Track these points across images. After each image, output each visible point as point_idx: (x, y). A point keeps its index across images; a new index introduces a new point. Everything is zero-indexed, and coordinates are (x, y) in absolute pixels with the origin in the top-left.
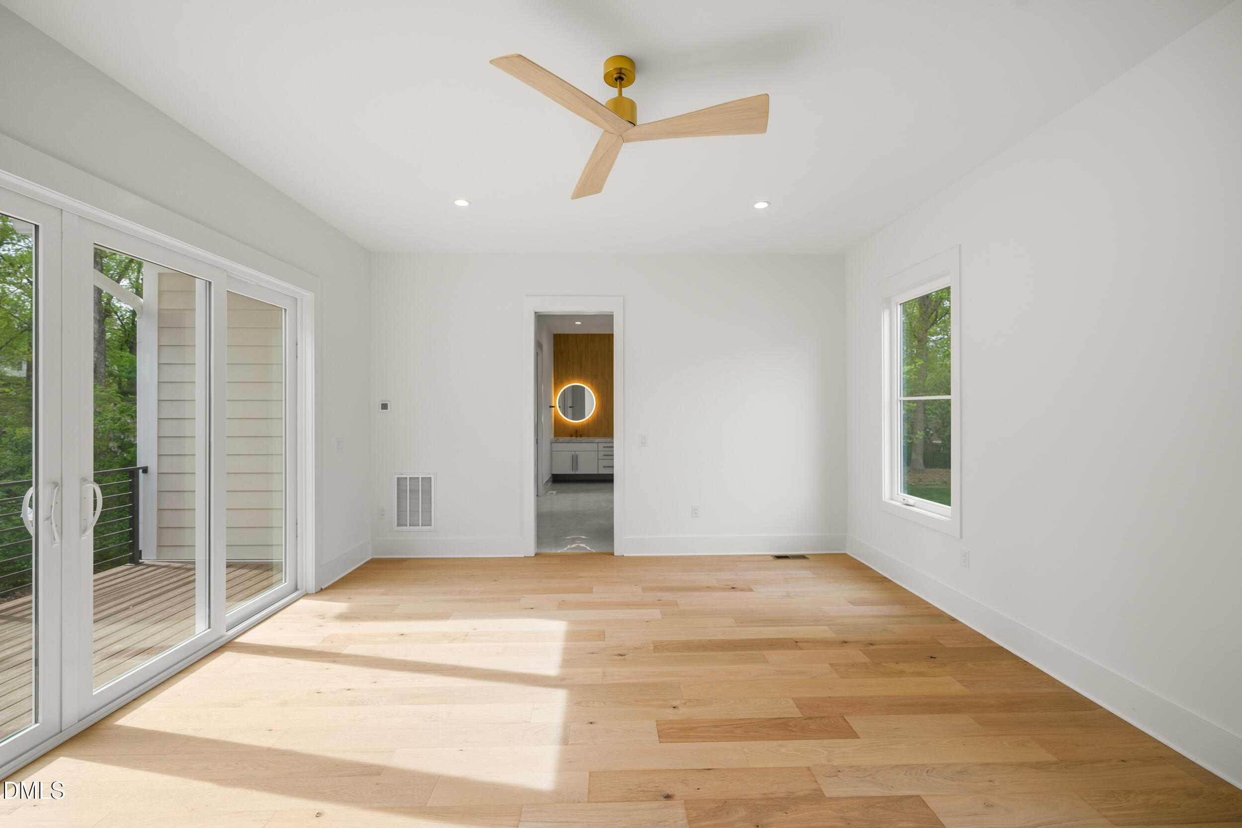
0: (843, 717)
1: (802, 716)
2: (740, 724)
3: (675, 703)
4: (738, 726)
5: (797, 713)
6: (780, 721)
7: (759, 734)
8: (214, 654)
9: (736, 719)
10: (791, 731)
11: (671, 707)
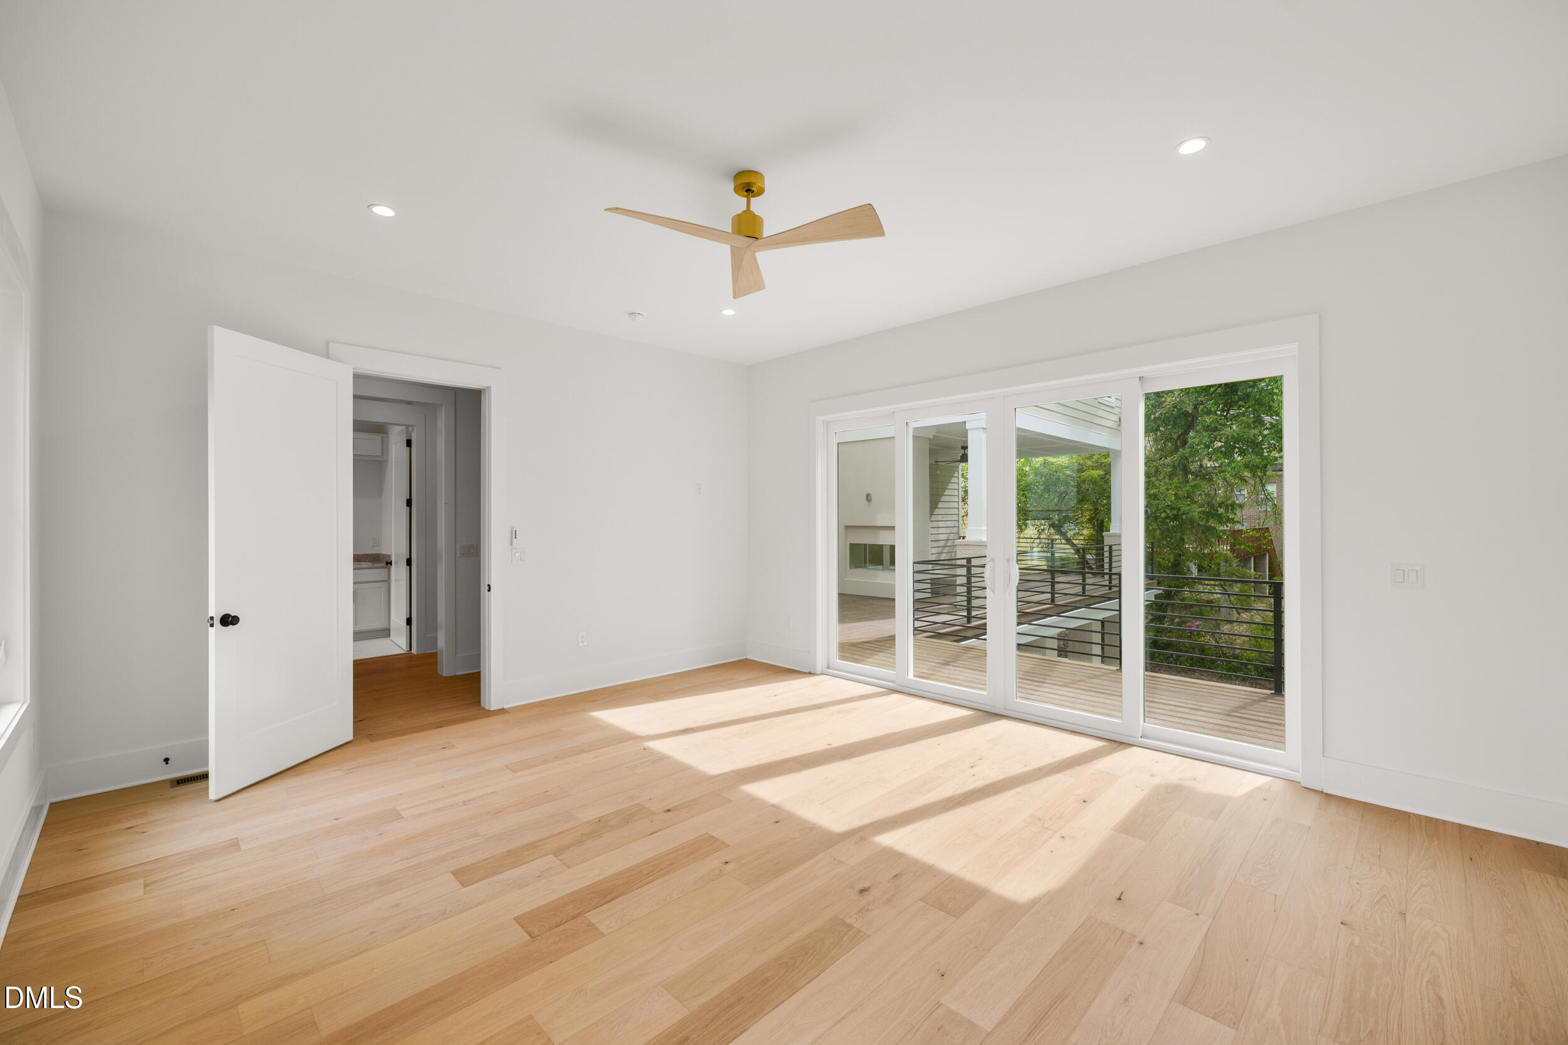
0: (532, 938)
1: (585, 915)
2: (650, 876)
3: (729, 867)
4: (651, 874)
5: (593, 916)
6: (609, 898)
7: (627, 875)
8: (1094, 738)
9: (657, 879)
10: (594, 893)
11: (730, 861)
